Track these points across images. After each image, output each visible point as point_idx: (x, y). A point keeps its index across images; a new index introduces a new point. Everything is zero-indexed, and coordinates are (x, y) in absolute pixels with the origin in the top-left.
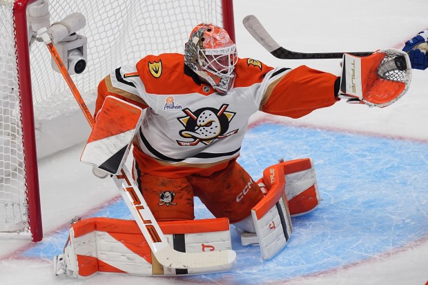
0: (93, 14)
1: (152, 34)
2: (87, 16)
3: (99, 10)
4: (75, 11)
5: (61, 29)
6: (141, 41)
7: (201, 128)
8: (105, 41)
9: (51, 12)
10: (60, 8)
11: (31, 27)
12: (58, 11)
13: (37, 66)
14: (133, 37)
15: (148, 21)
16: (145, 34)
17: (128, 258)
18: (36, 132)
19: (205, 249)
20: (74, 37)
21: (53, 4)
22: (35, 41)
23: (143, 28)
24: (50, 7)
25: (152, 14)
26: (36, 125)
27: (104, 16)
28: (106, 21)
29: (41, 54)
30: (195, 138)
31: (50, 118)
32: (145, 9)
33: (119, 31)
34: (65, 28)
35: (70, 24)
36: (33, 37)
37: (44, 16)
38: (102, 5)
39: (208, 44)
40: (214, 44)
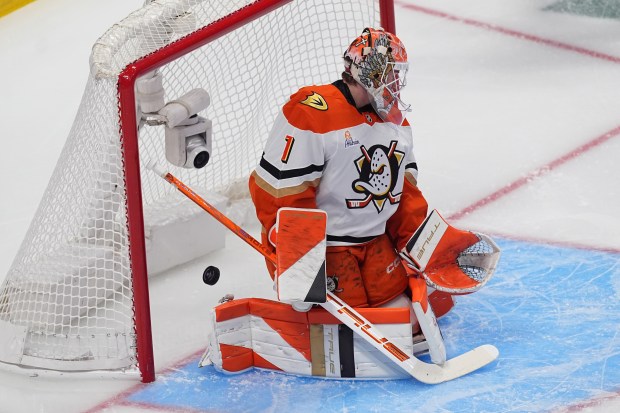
0: (217, 90)
2: (211, 91)
4: (195, 87)
5: (178, 109)
7: (375, 176)
9: (165, 87)
11: (139, 108)
17: (285, 353)
20: (195, 120)
21: (167, 77)
22: (145, 125)
24: (164, 80)
27: (232, 91)
28: (235, 99)
30: (367, 192)
31: (164, 224)
33: (252, 111)
34: (183, 108)
35: (190, 103)
36: (143, 120)
37: (157, 93)
38: (229, 77)
39: (398, 55)
40: (403, 56)
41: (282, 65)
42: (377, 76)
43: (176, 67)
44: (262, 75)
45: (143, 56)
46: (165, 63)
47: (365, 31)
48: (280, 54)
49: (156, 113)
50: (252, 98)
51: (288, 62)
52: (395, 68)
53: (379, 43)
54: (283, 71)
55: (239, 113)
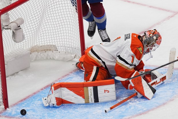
0: (27, 19)
1: (50, 26)
2: (25, 19)
3: (29, 17)
4: (20, 17)
5: (14, 24)
6: (46, 29)
8: (32, 29)
9: (10, 18)
10: (14, 16)
11: (2, 24)
12: (13, 17)
13: (5, 40)
14: (43, 27)
15: (49, 21)
16: (48, 26)
18: (6, 66)
19: (106, 92)
20: (19, 28)
21: (11, 15)
22: (4, 30)
23: (47, 24)
25: (51, 18)
26: (5, 63)
27: (32, 19)
28: (33, 21)
29: (7, 35)
31: (11, 60)
32: (48, 16)
33: (38, 25)
34: (16, 24)
35: (18, 22)
36: (3, 28)
37: (8, 20)
38: (31, 15)
39: (158, 42)
40: (159, 43)
41: (46, 11)
42: (149, 43)
43: (14, 12)
44: (41, 14)
45: (3, 8)
46: (10, 10)
47: (154, 30)
48: (46, 7)
49: (7, 26)
50: (38, 21)
51: (48, 9)
52: (155, 45)
53: (155, 36)
54: (47, 12)
55: (34, 26)
